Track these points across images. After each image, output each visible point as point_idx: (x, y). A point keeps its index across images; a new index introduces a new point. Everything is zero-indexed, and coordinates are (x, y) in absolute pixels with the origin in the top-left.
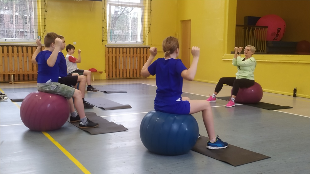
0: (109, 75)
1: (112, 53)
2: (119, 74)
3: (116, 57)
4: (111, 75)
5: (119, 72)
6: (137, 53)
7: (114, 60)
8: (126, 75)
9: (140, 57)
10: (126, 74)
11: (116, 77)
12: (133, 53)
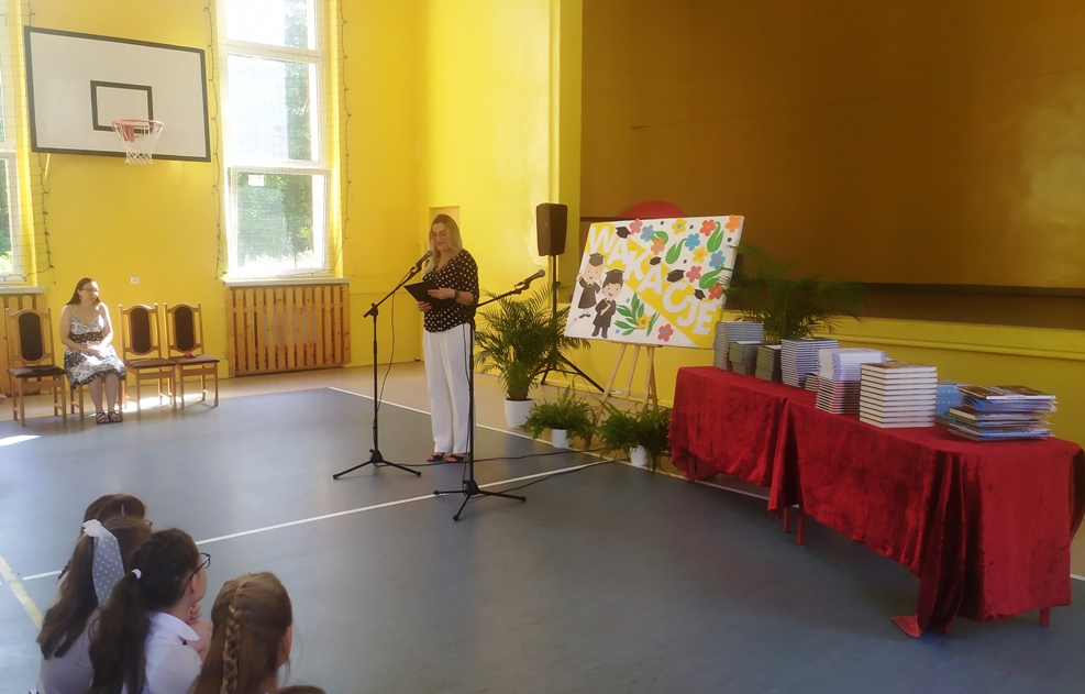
0: (237, 364)
1: (245, 304)
2: (267, 361)
3: (255, 313)
4: (242, 364)
5: (267, 356)
6: (313, 301)
7: (251, 322)
8: (287, 362)
9: (323, 310)
10: (286, 359)
11: (257, 367)
12: (304, 301)
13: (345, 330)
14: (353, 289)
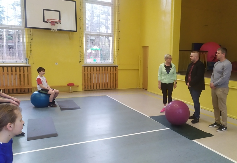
0: (85, 88)
1: (88, 71)
3: (91, 74)
5: (94, 85)
6: (108, 71)
7: (89, 76)
8: (99, 87)
9: (110, 74)
11: (91, 88)
12: (105, 71)
13: (117, 79)
14: (119, 68)
